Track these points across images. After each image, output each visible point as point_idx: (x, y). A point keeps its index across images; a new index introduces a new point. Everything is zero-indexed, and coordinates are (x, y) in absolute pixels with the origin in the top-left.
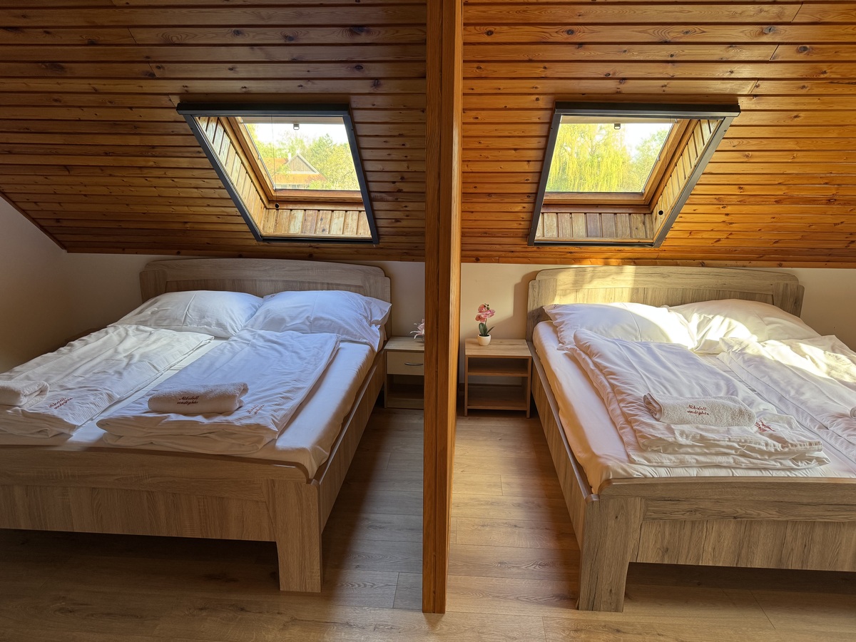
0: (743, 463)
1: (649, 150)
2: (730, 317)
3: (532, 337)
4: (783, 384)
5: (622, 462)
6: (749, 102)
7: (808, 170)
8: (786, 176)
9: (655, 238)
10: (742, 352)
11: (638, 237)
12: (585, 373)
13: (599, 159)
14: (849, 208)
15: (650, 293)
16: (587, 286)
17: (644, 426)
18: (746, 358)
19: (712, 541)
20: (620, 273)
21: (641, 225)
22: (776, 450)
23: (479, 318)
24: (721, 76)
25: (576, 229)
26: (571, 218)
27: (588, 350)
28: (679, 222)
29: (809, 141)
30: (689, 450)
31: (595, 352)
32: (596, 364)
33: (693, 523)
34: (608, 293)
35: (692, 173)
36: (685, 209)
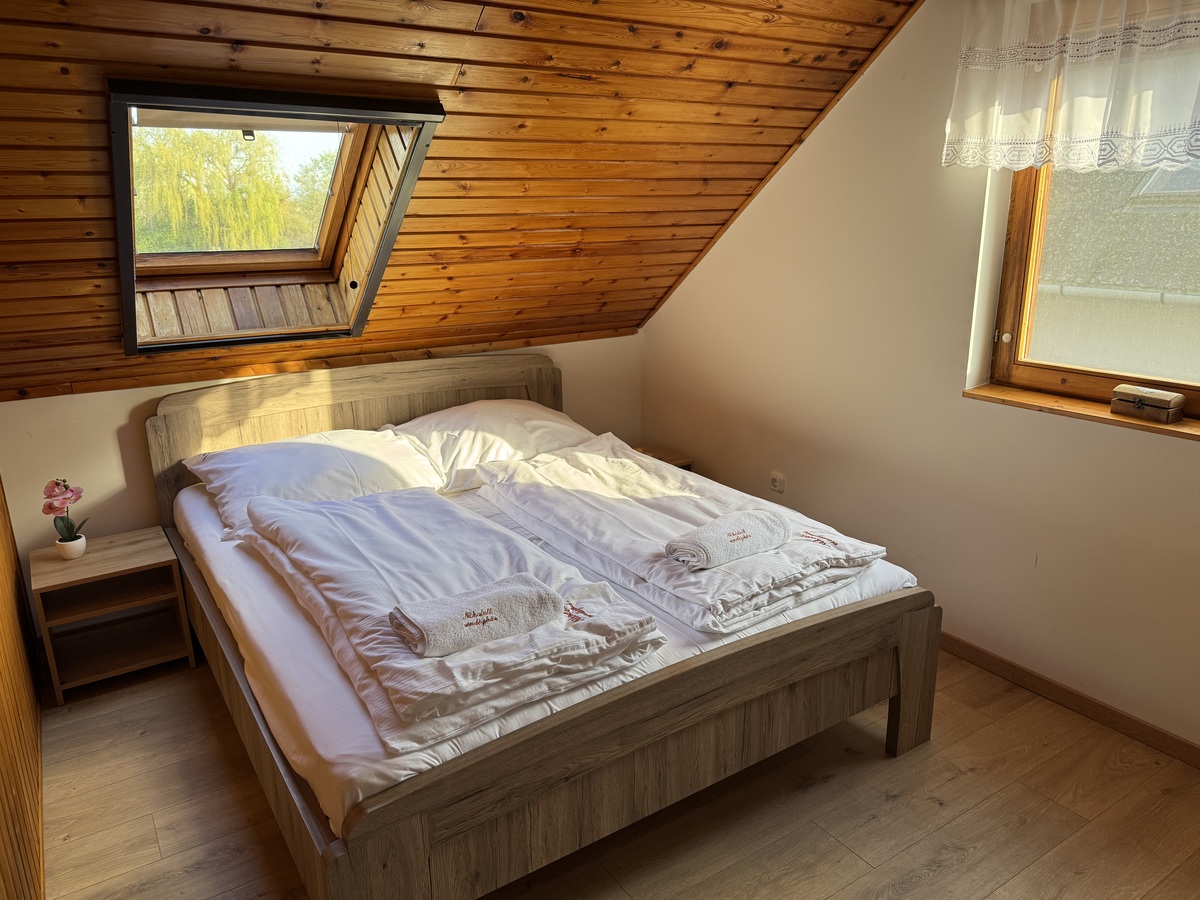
0: (561, 685)
1: (315, 182)
2: (483, 430)
3: (173, 519)
4: (575, 524)
5: (374, 761)
6: (454, 99)
7: (546, 208)
8: (518, 217)
9: (351, 323)
10: (510, 482)
11: (324, 321)
12: (280, 581)
13: (244, 195)
14: (598, 259)
15: (361, 408)
16: (255, 414)
17: (400, 678)
18: (518, 491)
19: (540, 829)
20: (307, 383)
21: (324, 303)
22: (601, 649)
23: (49, 508)
24: (407, 51)
25: (213, 317)
26: (201, 298)
27: (277, 537)
28: (382, 294)
29: (541, 165)
30: (482, 696)
31: (290, 539)
32: (295, 563)
33: (509, 816)
34: (294, 418)
35: (390, 215)
36: (389, 273)
